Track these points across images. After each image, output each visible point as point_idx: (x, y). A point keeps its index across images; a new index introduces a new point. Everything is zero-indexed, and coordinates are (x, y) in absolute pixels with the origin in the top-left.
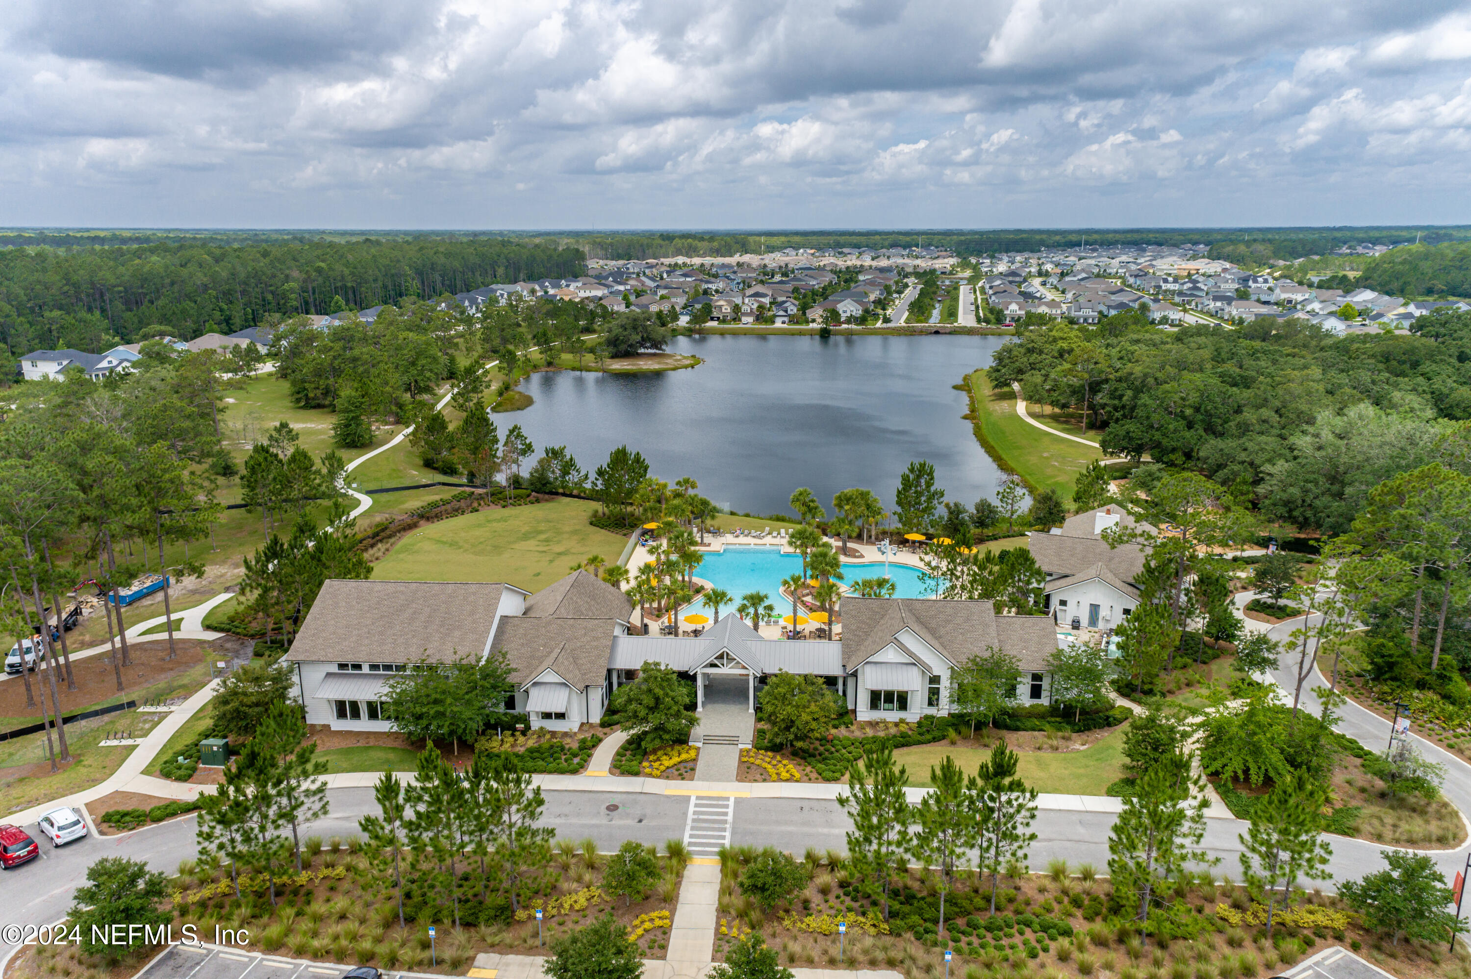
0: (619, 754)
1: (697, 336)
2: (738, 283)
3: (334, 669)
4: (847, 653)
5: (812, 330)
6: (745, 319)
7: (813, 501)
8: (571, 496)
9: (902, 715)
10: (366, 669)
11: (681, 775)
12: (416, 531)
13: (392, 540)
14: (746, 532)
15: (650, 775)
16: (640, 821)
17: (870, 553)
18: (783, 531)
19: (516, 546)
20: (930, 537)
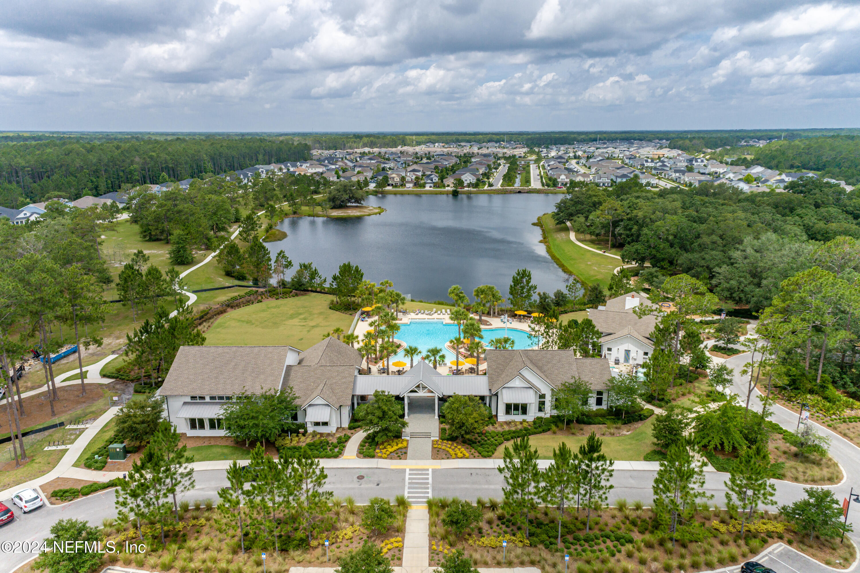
0: (362, 445)
1: (380, 195)
2: (402, 164)
3: (188, 400)
4: (491, 382)
5: (448, 191)
6: (408, 185)
7: (461, 293)
8: (316, 292)
9: (524, 417)
10: (208, 399)
11: (399, 456)
12: (225, 315)
13: (212, 320)
14: (422, 311)
15: (381, 457)
16: (378, 485)
17: (496, 322)
18: (443, 311)
19: (286, 323)
20: (530, 313)
